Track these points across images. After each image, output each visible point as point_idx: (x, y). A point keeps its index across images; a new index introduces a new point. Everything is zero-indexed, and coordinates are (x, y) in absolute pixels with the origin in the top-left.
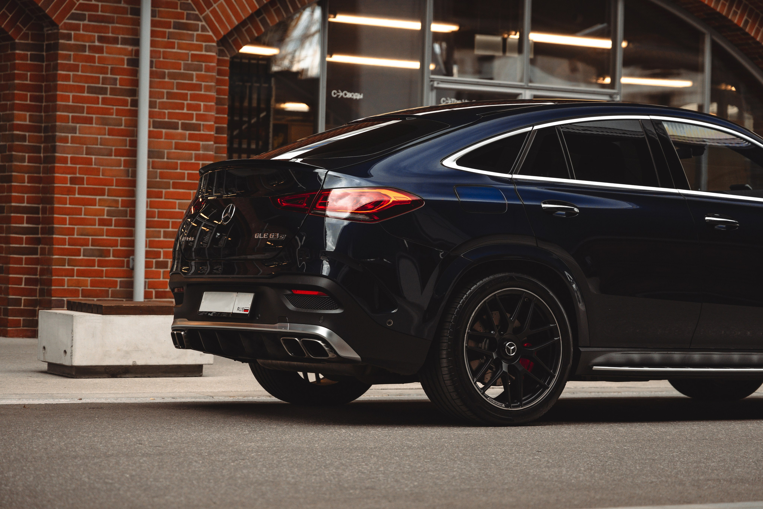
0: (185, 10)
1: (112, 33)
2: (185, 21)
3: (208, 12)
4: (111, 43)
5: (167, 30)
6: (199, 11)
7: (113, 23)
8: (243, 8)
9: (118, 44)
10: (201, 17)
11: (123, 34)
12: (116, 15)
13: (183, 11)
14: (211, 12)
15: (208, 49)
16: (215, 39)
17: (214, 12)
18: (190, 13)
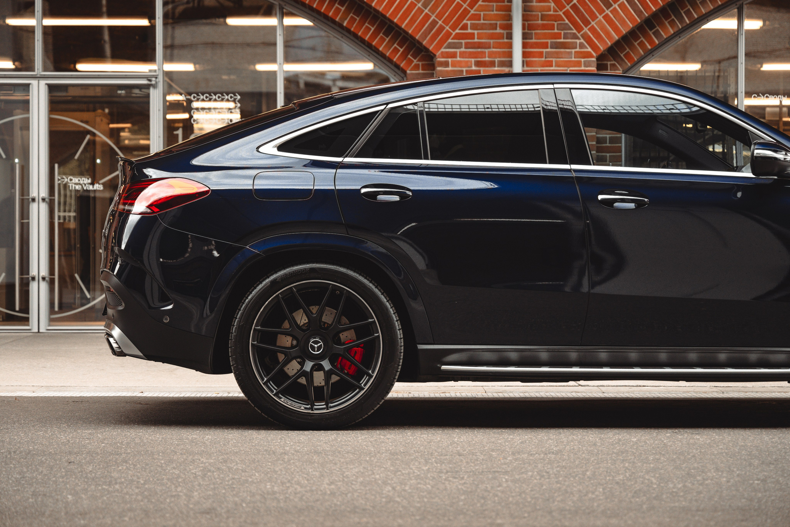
0: (562, 30)
1: (489, 57)
2: (562, 40)
3: (586, 30)
4: (487, 67)
5: (544, 50)
6: (576, 29)
7: (489, 48)
8: (623, 23)
9: (495, 67)
10: (579, 35)
11: (500, 57)
12: (492, 41)
13: (560, 31)
14: (589, 29)
15: (587, 64)
16: (594, 54)
17: (592, 29)
18: (567, 33)
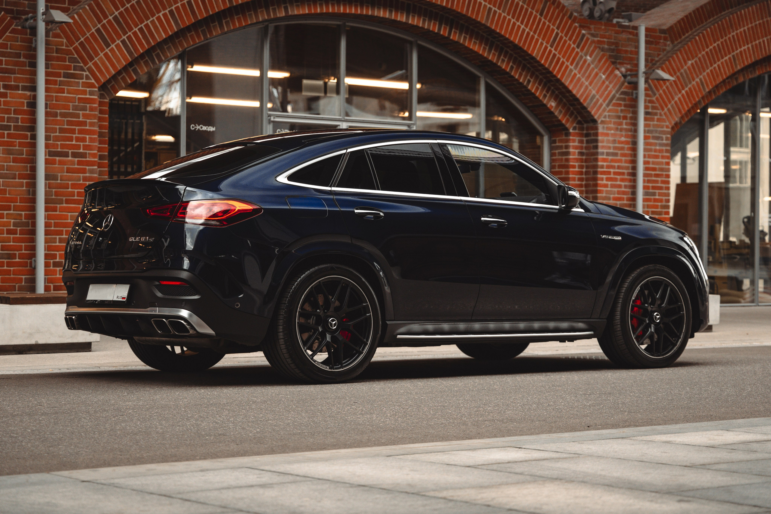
0: (72, 63)
1: (14, 82)
2: (72, 72)
3: (90, 64)
4: (13, 90)
5: (58, 79)
6: (83, 63)
7: (15, 74)
8: (119, 61)
9: (19, 90)
10: (85, 68)
11: (23, 83)
12: (17, 68)
13: (70, 64)
14: (93, 64)
15: (91, 93)
16: (97, 85)
17: (95, 64)
18: (76, 65)
